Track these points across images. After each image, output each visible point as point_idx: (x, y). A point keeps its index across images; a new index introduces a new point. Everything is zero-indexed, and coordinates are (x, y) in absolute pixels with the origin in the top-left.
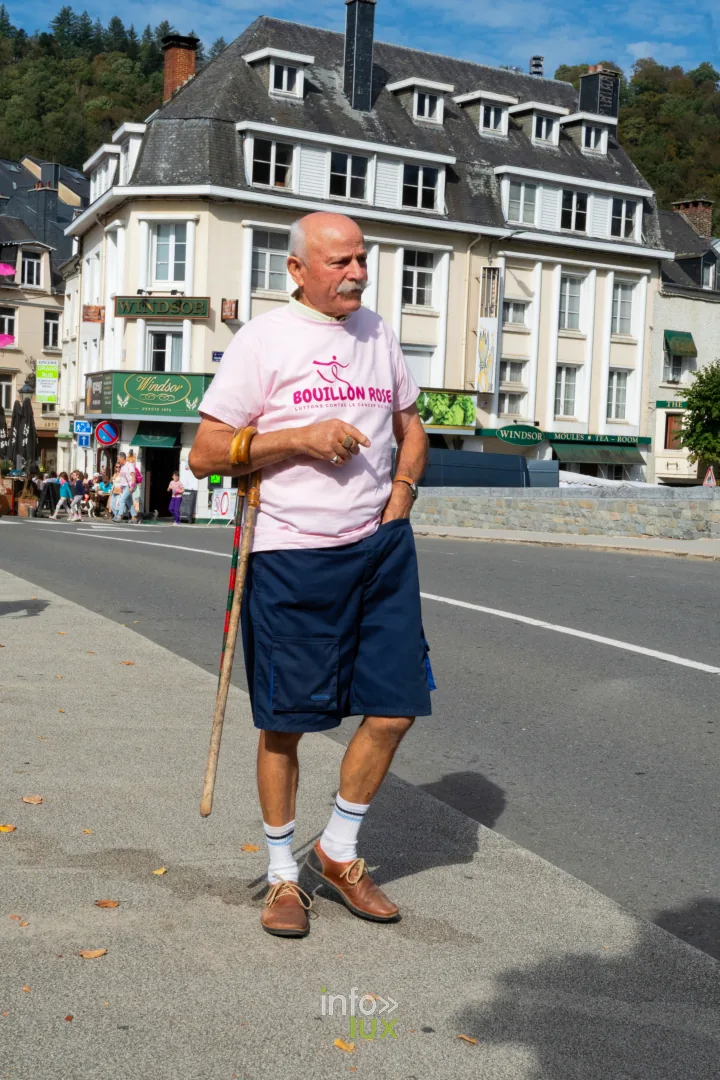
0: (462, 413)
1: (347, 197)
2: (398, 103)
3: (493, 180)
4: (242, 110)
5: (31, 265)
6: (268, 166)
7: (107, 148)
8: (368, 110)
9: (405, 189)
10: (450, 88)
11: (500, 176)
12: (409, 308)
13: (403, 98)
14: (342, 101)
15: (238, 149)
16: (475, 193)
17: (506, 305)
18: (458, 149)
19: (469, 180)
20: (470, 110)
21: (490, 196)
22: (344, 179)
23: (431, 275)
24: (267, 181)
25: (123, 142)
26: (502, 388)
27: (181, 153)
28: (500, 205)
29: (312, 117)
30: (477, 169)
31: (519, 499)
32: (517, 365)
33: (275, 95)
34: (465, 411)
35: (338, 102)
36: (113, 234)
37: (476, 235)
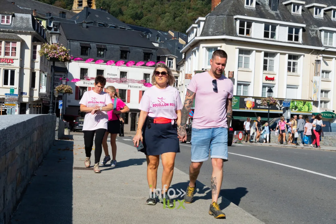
0: (308, 108)
1: (270, 38)
2: (287, 8)
3: (318, 31)
4: (236, 12)
5: (170, 62)
6: (244, 29)
7: (194, 25)
8: (276, 11)
9: (288, 35)
10: (304, 3)
11: (321, 31)
12: (289, 73)
13: (288, 7)
14: (268, 8)
15: (234, 24)
16: (312, 36)
17: (323, 72)
18: (307, 22)
19: (310, 32)
20: (310, 10)
21: (317, 37)
22: (269, 32)
23: (297, 63)
24: (243, 34)
25: (199, 23)
26: (321, 100)
27: (216, 26)
28: (321, 40)
29: (258, 13)
30: (313, 28)
31: (329, 136)
32: (326, 92)
33: (246, 7)
34: (309, 107)
35: (267, 9)
36: (195, 52)
37: (312, 49)
